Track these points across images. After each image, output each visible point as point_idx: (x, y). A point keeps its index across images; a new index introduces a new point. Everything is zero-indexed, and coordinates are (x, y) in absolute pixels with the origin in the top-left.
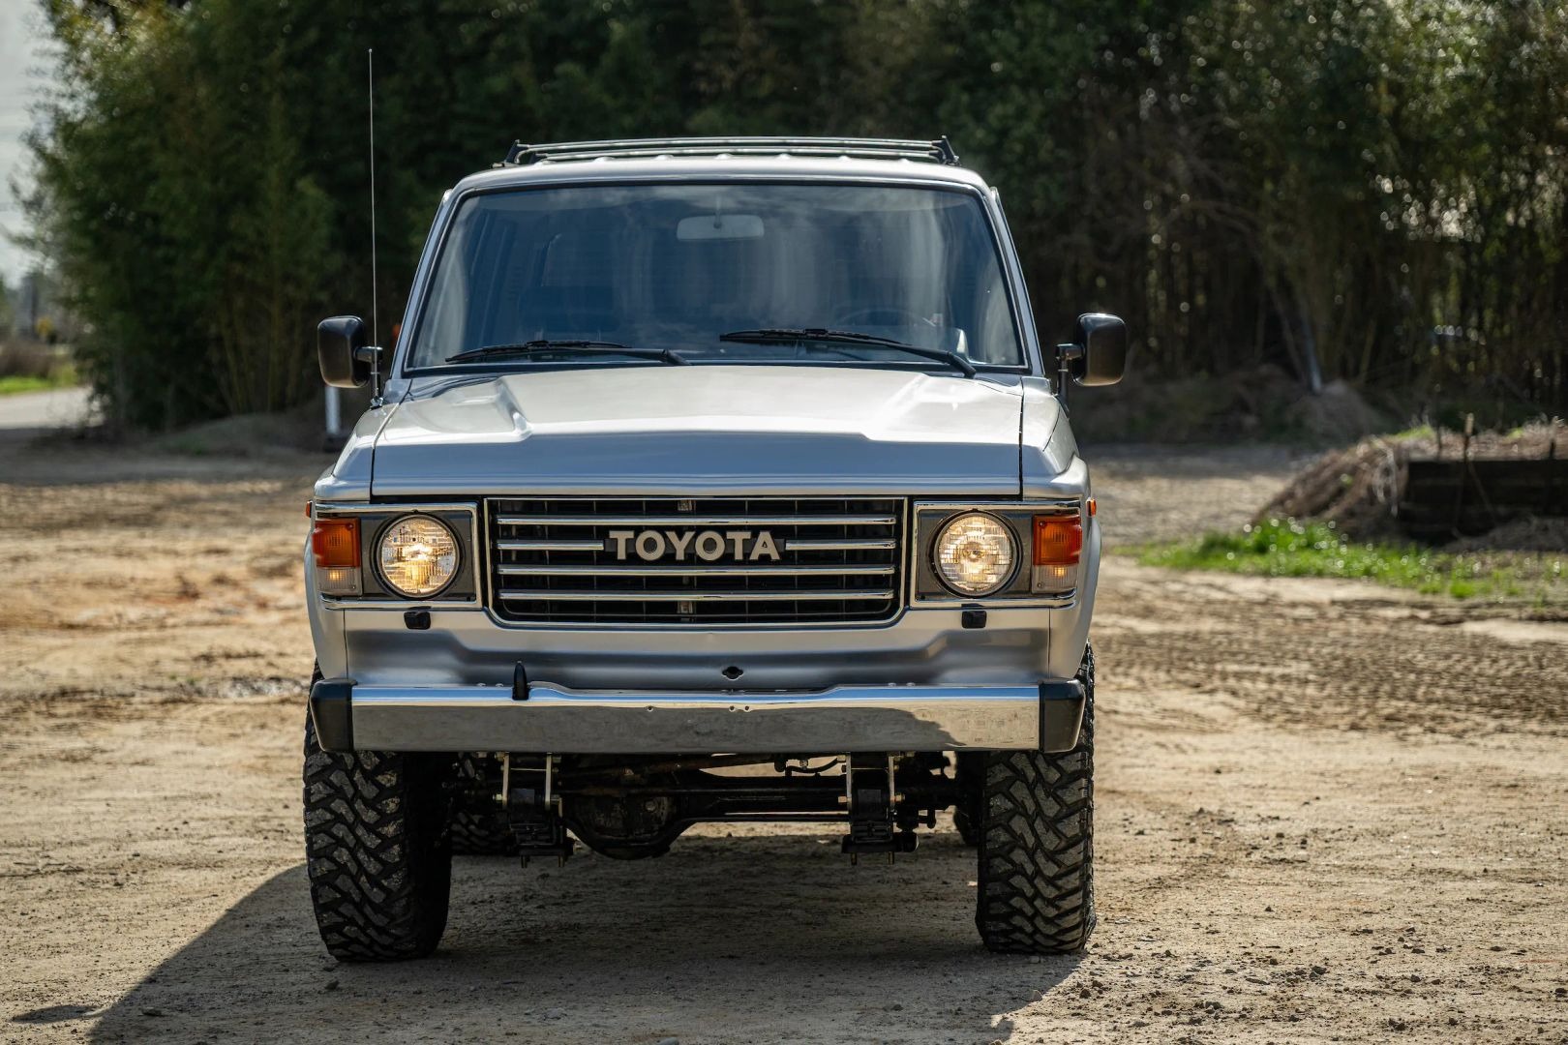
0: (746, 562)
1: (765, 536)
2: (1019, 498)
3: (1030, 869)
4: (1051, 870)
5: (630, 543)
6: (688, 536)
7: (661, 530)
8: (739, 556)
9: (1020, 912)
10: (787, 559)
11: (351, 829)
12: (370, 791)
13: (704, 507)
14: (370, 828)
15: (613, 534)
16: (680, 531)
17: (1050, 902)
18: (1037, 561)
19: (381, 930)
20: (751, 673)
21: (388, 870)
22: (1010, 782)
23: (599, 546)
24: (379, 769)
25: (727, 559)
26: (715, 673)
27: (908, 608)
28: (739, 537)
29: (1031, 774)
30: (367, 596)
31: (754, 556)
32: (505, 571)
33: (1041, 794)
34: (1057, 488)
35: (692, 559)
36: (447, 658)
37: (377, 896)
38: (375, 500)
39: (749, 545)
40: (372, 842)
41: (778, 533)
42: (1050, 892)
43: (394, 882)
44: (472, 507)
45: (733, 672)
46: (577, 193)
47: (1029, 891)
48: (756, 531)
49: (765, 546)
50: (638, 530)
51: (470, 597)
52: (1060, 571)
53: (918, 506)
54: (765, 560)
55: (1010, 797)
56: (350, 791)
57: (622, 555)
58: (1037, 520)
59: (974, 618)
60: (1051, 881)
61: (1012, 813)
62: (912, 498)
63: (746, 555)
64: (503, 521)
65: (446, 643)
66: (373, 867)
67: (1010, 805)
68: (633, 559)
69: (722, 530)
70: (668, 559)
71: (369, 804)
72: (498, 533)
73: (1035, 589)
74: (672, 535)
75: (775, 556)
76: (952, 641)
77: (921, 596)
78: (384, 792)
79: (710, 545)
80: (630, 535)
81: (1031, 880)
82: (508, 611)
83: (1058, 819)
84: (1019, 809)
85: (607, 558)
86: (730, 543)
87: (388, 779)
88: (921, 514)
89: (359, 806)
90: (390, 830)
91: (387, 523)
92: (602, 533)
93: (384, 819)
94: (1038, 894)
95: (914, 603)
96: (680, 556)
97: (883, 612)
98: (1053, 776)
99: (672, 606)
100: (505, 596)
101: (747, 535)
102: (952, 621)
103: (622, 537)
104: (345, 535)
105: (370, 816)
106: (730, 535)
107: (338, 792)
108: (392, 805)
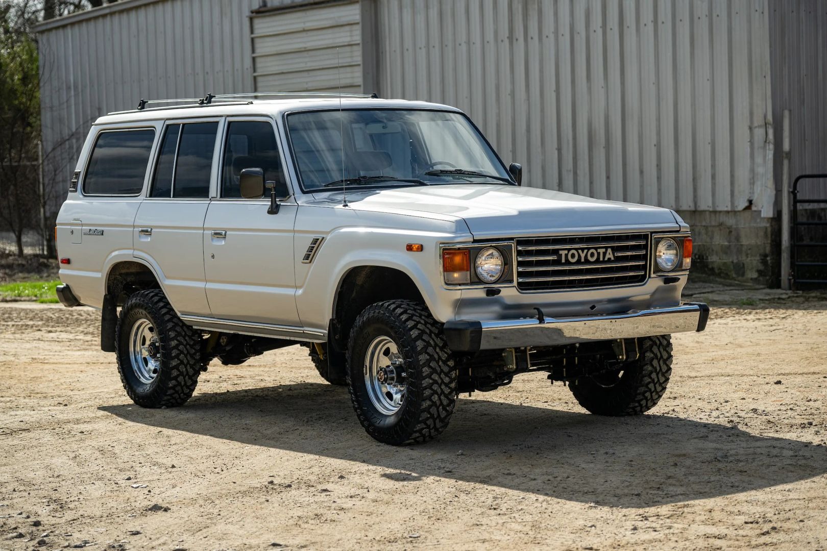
0: (604, 262)
1: (609, 250)
2: (679, 231)
5: (566, 255)
6: (585, 251)
7: (576, 249)
8: (601, 259)
11: (439, 386)
14: (446, 385)
15: (561, 252)
16: (583, 249)
18: (684, 256)
20: (598, 307)
23: (555, 258)
25: (598, 261)
26: (587, 308)
27: (649, 277)
28: (601, 251)
30: (472, 283)
31: (606, 259)
32: (521, 269)
35: (587, 262)
38: (475, 241)
39: (605, 254)
41: (613, 249)
44: (512, 243)
45: (593, 307)
48: (606, 248)
49: (610, 255)
50: (569, 250)
51: (511, 281)
52: (688, 260)
54: (609, 260)
57: (563, 261)
58: (684, 241)
62: (651, 233)
63: (604, 258)
64: (520, 248)
65: (499, 302)
69: (596, 249)
70: (579, 262)
72: (518, 253)
73: (683, 268)
74: (580, 251)
75: (613, 259)
77: (652, 272)
78: (450, 369)
79: (592, 255)
80: (566, 252)
82: (523, 287)
85: (557, 262)
86: (599, 254)
88: (654, 239)
91: (478, 251)
92: (556, 252)
95: (652, 275)
96: (583, 260)
97: (643, 279)
100: (520, 280)
101: (604, 250)
102: (661, 282)
103: (563, 253)
104: (461, 257)
106: (599, 250)
108: (453, 374)
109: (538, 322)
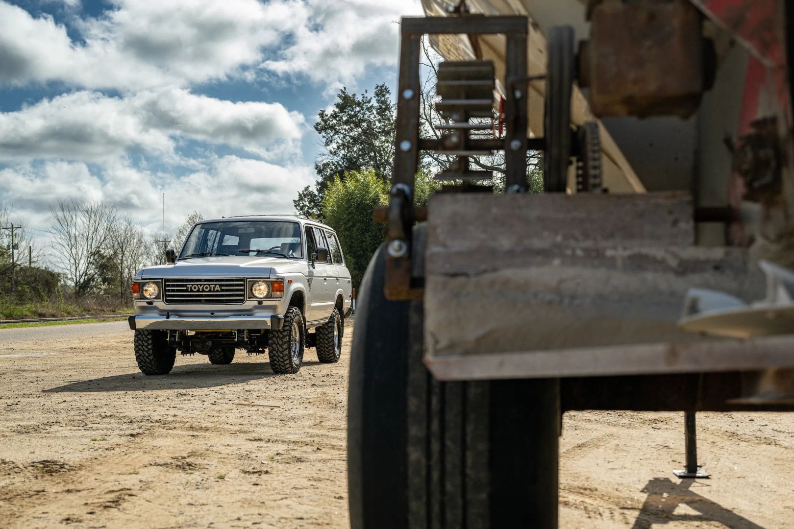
0: (214, 291)
1: (217, 286)
2: (269, 278)
3: (277, 355)
4: (281, 355)
5: (191, 288)
7: (197, 285)
8: (212, 290)
9: (276, 364)
10: (222, 290)
11: (142, 346)
12: (146, 339)
13: (206, 280)
14: (146, 347)
16: (201, 285)
17: (282, 362)
18: (273, 291)
19: (150, 368)
20: (216, 314)
21: (150, 355)
22: (273, 337)
23: (185, 288)
24: (148, 335)
25: (210, 291)
26: (209, 314)
27: (246, 301)
28: (212, 286)
29: (277, 336)
30: (141, 299)
32: (167, 293)
33: (278, 339)
34: (277, 276)
35: (203, 291)
36: (156, 311)
37: (148, 361)
38: (142, 279)
39: (214, 288)
40: (146, 349)
41: (220, 285)
42: (282, 360)
43: (151, 357)
44: (160, 280)
45: (212, 314)
46: (222, 223)
47: (277, 360)
48: (216, 285)
49: (218, 288)
50: (193, 285)
51: (160, 299)
52: (278, 293)
53: (248, 280)
54: (217, 291)
55: (272, 340)
56: (142, 339)
57: (189, 290)
58: (273, 283)
59: (260, 303)
60: (282, 358)
61: (273, 344)
62: (247, 278)
63: (214, 290)
64: (167, 283)
65: (156, 308)
66: (147, 355)
67: (272, 342)
68: (192, 291)
69: (209, 285)
70: (198, 291)
71: (146, 342)
72: (166, 286)
73: (273, 297)
74: (199, 286)
75: (220, 290)
76: (256, 307)
77: (249, 298)
78: (149, 339)
79: (207, 288)
80: (191, 286)
81: (277, 357)
82: (168, 301)
83: (282, 345)
84: (274, 343)
85: (187, 291)
86: (211, 287)
87: (149, 337)
88: (249, 281)
89: (144, 342)
90: (150, 347)
91: (144, 284)
92: (185, 286)
93: (149, 345)
94: (279, 360)
95: (247, 299)
96: (201, 290)
97: (242, 301)
98: (281, 336)
99: (201, 300)
100: (167, 298)
101: (214, 286)
102: (256, 303)
103: (189, 286)
104: (137, 286)
105: (146, 344)
107: (140, 339)
108: (150, 342)
109: (167, 318)
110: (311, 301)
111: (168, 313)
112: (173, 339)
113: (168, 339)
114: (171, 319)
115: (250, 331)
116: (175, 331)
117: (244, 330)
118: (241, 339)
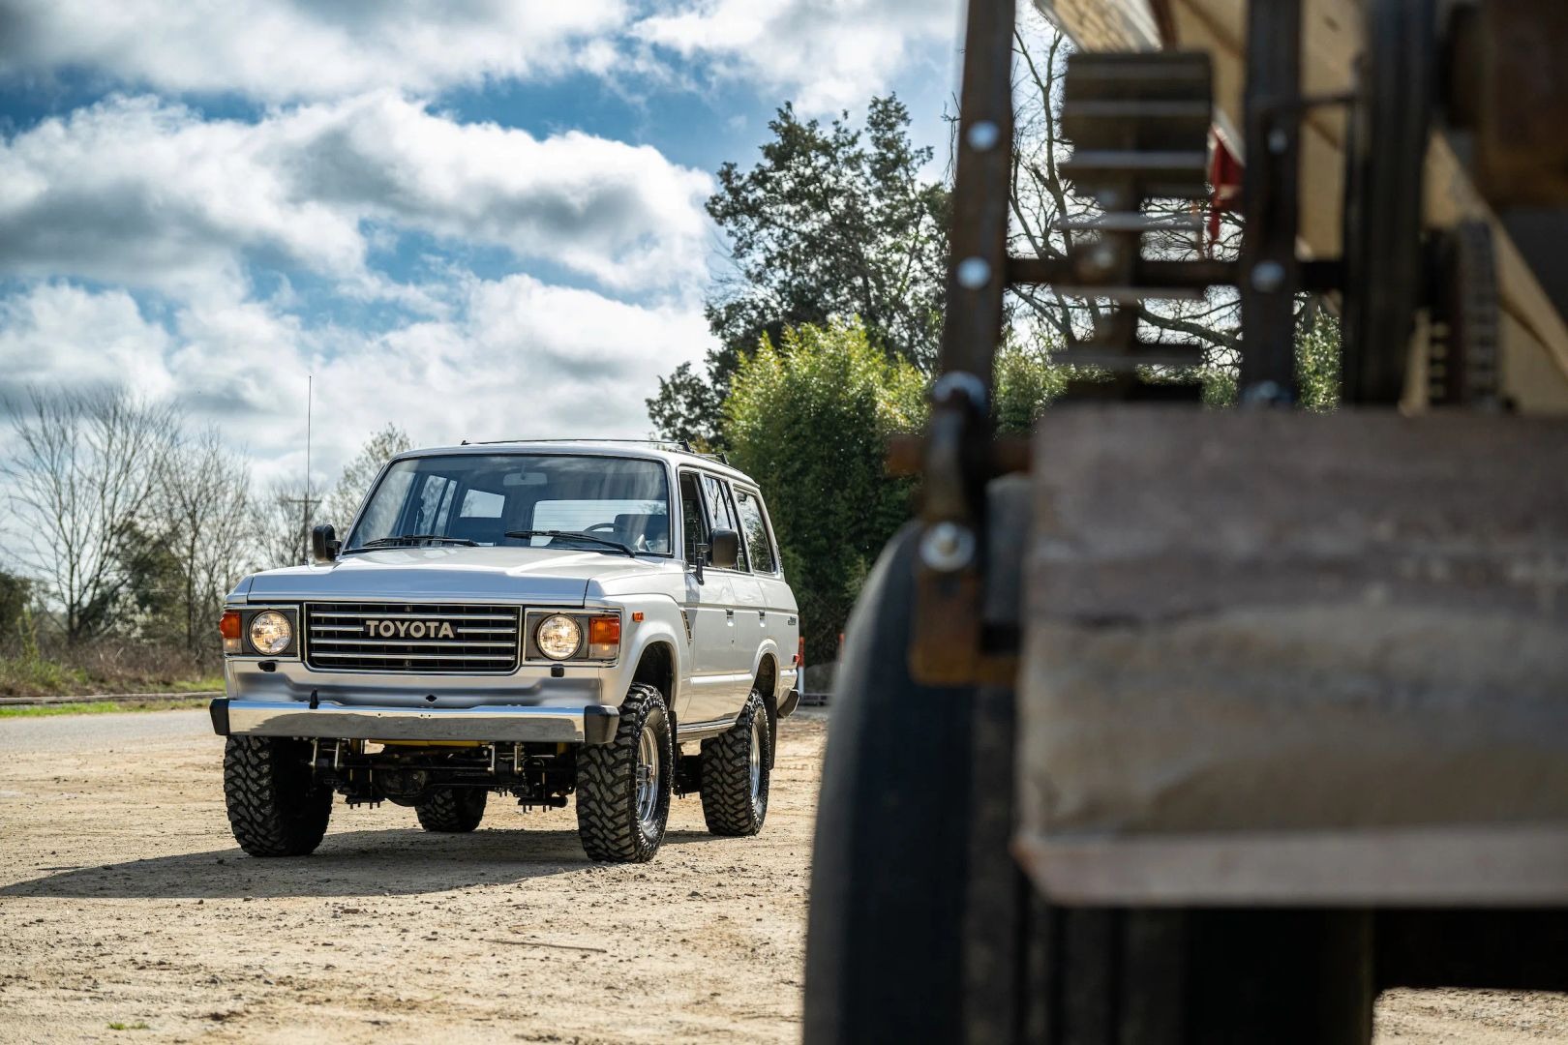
0: (436, 639)
1: (446, 625)
2: (583, 607)
3: (599, 812)
4: (610, 813)
5: (377, 628)
6: (407, 624)
7: (393, 620)
8: (432, 635)
9: (596, 836)
10: (459, 637)
11: (245, 781)
12: (254, 761)
13: (418, 609)
14: (254, 781)
15: (368, 623)
16: (402, 621)
17: (612, 831)
18: (591, 641)
19: (265, 838)
20: (441, 699)
21: (263, 803)
22: (588, 764)
23: (361, 629)
24: (260, 750)
25: (426, 637)
26: (422, 698)
27: (521, 665)
28: (433, 625)
29: (599, 760)
30: (244, 654)
31: (440, 635)
32: (314, 641)
33: (604, 771)
34: (605, 603)
35: (408, 637)
36: (284, 688)
37: (260, 819)
38: (250, 602)
39: (438, 630)
40: (255, 788)
41: (454, 624)
42: (611, 826)
43: (267, 810)
44: (297, 607)
45: (431, 698)
47: (600, 825)
48: (441, 622)
49: (446, 630)
50: (381, 620)
51: (295, 655)
52: (606, 648)
53: (528, 610)
54: (446, 638)
55: (588, 772)
56: (244, 761)
57: (372, 634)
58: (592, 620)
59: (557, 671)
60: (611, 819)
61: (587, 782)
62: (525, 606)
63: (436, 634)
64: (314, 615)
65: (283, 679)
66: (256, 802)
67: (587, 777)
68: (378, 636)
69: (424, 621)
70: (396, 636)
71: (254, 768)
72: (312, 621)
73: (590, 657)
74: (398, 624)
75: (451, 636)
76: (545, 684)
77: (529, 659)
78: (262, 762)
79: (417, 629)
80: (377, 623)
81: (600, 818)
82: (315, 663)
83: (613, 784)
84: (592, 779)
85: (365, 635)
86: (428, 629)
87: (264, 755)
88: (530, 614)
89: (249, 769)
90: (264, 782)
91: (255, 614)
92: (363, 622)
93: (261, 776)
94: (604, 827)
95: (524, 662)
96: (402, 634)
97: (509, 667)
98: (611, 761)
99: (402, 662)
100: (314, 655)
101: (437, 624)
102: (546, 673)
103: (373, 624)
104: (234, 621)
105: (254, 774)
106: (428, 624)
107: (238, 761)
108: (265, 769)
109: (311, 707)
110: (692, 670)
111: (314, 694)
112: (325, 762)
113: (313, 764)
114: (320, 710)
115: (530, 748)
116: (331, 742)
117: (513, 743)
118: (506, 767)
